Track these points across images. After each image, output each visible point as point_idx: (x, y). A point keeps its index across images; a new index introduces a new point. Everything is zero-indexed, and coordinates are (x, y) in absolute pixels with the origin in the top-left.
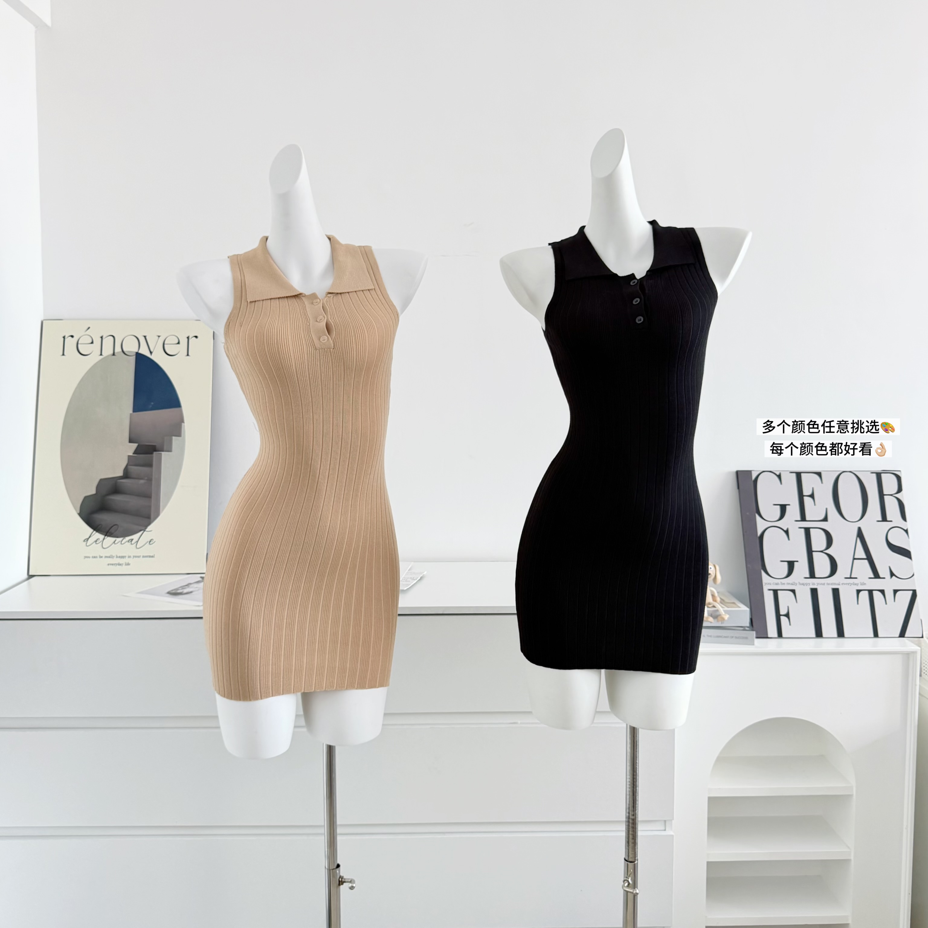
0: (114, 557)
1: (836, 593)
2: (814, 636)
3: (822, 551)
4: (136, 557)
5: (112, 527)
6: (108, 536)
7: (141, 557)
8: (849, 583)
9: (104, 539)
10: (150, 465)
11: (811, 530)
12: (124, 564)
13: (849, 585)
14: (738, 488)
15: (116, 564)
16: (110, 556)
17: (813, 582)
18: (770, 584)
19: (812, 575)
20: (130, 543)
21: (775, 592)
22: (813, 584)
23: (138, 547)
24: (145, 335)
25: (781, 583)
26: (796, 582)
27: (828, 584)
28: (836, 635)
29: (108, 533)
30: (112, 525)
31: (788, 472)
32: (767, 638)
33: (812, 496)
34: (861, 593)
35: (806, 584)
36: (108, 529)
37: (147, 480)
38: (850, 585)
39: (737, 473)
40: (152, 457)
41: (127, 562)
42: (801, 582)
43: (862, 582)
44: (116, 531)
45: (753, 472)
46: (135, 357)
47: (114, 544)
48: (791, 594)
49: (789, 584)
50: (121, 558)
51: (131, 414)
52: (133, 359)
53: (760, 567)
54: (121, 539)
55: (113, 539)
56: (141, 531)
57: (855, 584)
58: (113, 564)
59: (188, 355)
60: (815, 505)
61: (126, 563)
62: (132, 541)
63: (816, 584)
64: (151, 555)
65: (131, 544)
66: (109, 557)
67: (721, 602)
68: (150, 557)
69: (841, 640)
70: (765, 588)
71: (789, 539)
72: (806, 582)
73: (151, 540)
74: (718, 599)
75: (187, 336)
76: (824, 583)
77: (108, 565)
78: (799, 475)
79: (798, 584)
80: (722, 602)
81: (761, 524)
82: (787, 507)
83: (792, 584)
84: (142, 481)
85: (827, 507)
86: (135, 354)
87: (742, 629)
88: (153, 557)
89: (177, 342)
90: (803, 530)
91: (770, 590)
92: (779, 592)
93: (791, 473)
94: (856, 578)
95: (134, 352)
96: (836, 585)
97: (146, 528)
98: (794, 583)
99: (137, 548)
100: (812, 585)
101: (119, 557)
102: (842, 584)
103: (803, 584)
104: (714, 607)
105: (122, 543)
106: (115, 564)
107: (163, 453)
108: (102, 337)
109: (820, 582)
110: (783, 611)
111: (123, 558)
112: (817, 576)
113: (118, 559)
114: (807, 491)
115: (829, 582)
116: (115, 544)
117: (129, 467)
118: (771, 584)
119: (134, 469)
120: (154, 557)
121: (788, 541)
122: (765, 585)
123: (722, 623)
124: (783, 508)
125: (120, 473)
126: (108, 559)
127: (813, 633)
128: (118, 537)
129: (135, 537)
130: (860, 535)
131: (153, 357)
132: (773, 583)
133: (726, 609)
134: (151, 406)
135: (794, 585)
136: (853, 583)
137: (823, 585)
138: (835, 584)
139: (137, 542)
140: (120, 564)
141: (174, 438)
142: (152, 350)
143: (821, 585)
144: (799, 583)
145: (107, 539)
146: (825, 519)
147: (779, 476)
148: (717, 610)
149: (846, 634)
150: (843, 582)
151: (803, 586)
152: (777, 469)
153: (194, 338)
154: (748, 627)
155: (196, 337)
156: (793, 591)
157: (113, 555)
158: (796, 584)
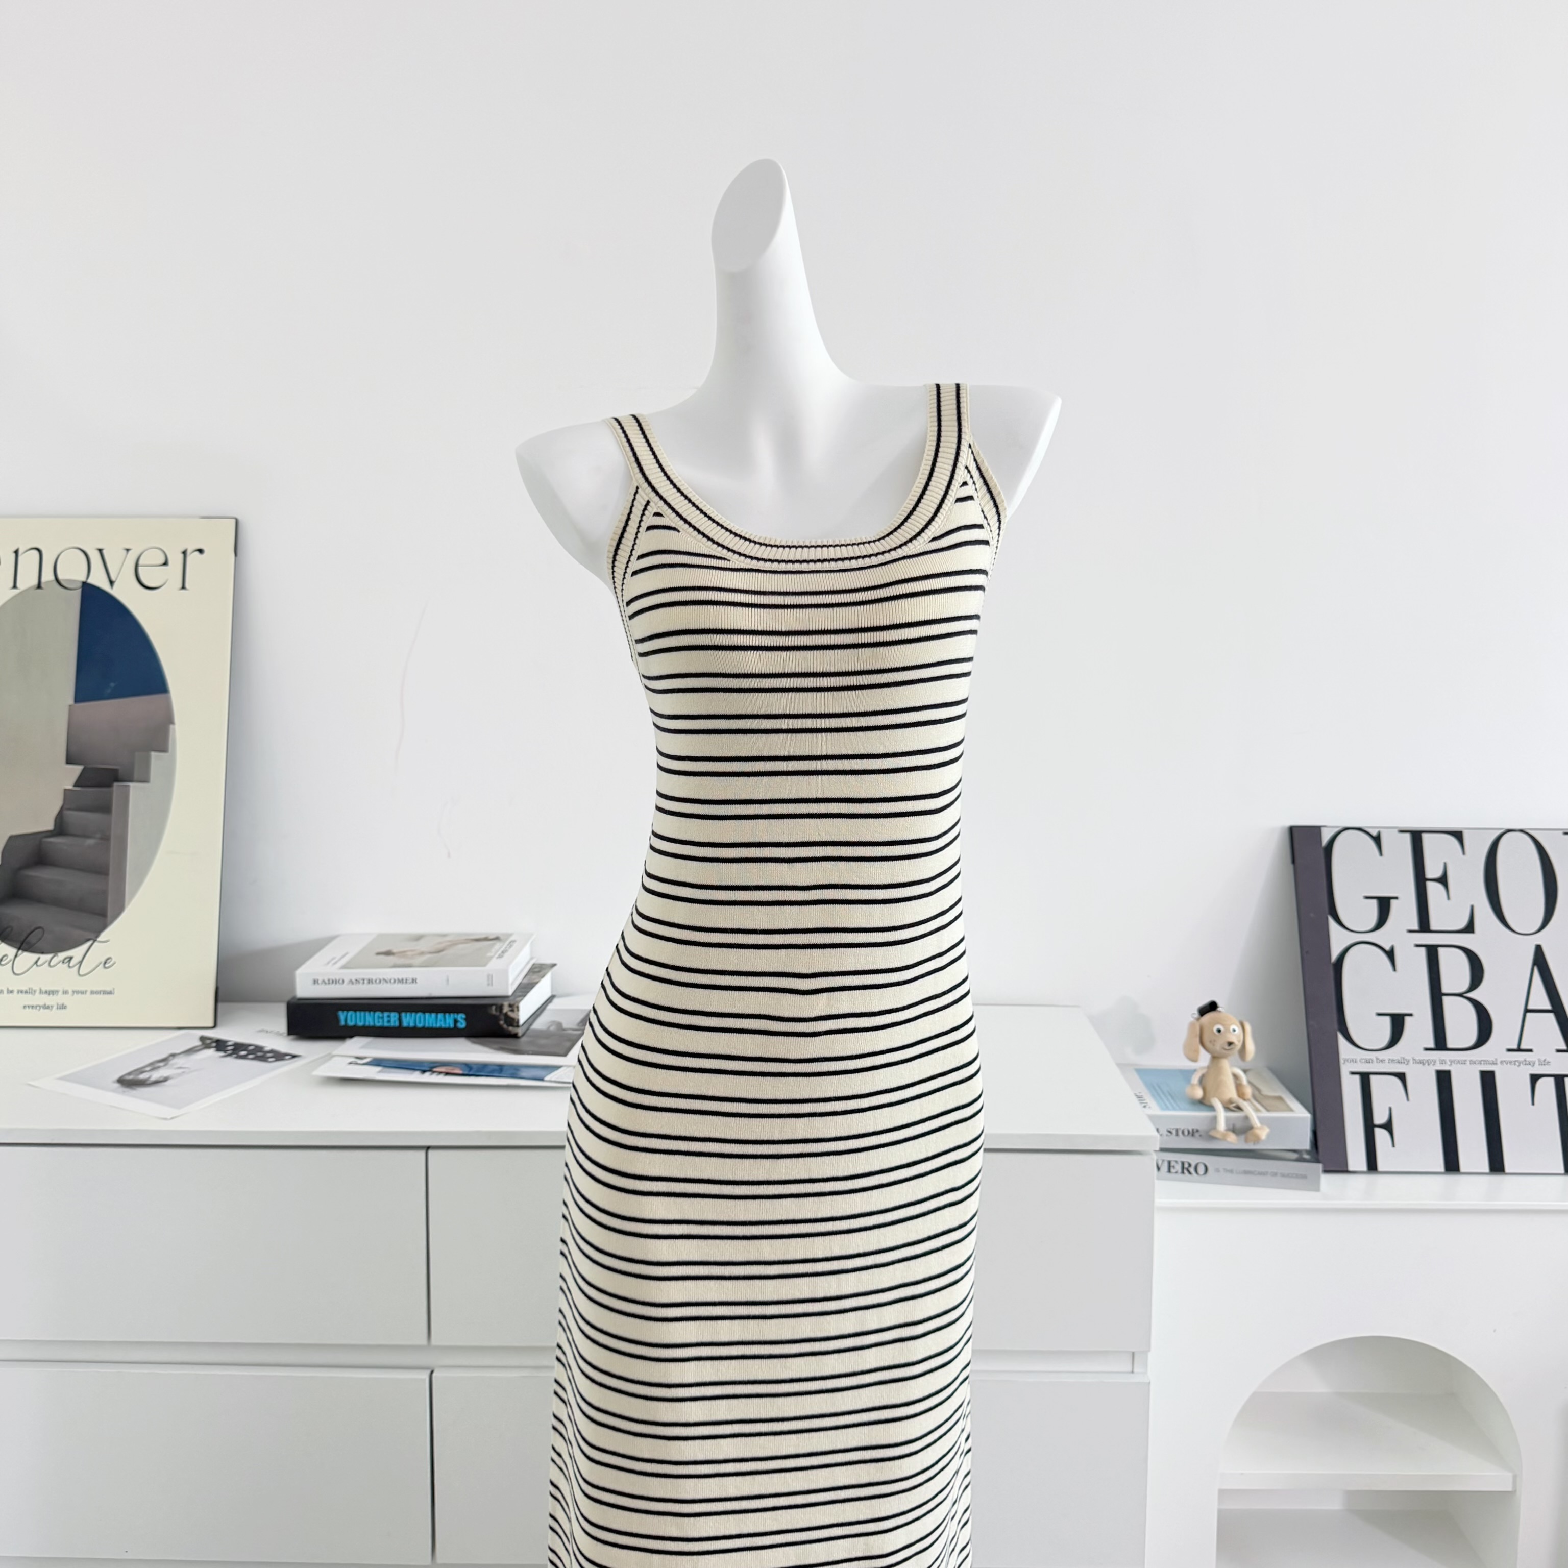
0: (35, 991)
1: (1488, 1080)
2: (1442, 1169)
3: (1460, 995)
4: (78, 992)
5: (31, 932)
6: (25, 950)
7: (88, 993)
8: (1515, 1061)
9: (16, 956)
10: (106, 809)
11: (1440, 950)
12: (55, 1007)
13: (1515, 1064)
14: (1294, 861)
15: (40, 1007)
16: (28, 992)
17: (1443, 1058)
18: (1354, 1061)
19: (1440, 1043)
20: (67, 964)
21: (1365, 1079)
22: (1443, 1062)
23: (81, 973)
24: (100, 547)
25: (1377, 1059)
26: (1406, 1058)
27: (1473, 1062)
28: (1486, 1169)
29: (24, 945)
30: (32, 928)
31: (1396, 830)
32: (1346, 1171)
33: (1443, 880)
34: (1541, 1083)
35: (1429, 1062)
36: (23, 938)
37: (101, 838)
38: (1519, 1066)
39: (1292, 830)
40: (111, 794)
41: (60, 1002)
42: (1417, 1058)
43: (1543, 1059)
44: (40, 939)
45: (1324, 831)
46: (79, 592)
47: (35, 965)
48: (1397, 1081)
49: (1393, 1061)
50: (49, 994)
51: (70, 706)
52: (76, 596)
53: (1335, 1025)
54: (50, 956)
55: (33, 957)
56: (88, 940)
57: (1527, 1063)
58: (32, 1007)
59: (183, 587)
60: (1449, 898)
61: (58, 1005)
62: (70, 961)
63: (1449, 1063)
64: (108, 989)
65: (69, 967)
66: (26, 992)
67: (1254, 1097)
68: (105, 992)
69: (1497, 1178)
70: (1345, 1069)
71: (1395, 969)
72: (1427, 1058)
73: (108, 959)
74: (1248, 1091)
75: (183, 550)
76: (1466, 1060)
77: (25, 1007)
78: (1416, 837)
79: (1411, 1062)
80: (1258, 1097)
81: (1338, 939)
82: (1393, 902)
83: (1399, 1063)
84: (91, 842)
85: (1472, 903)
86: (80, 585)
87: (1295, 1156)
88: (110, 993)
89: (162, 561)
90: (1423, 950)
91: (1353, 1073)
92: (1372, 1078)
93: (1402, 832)
94: (1531, 1051)
95: (78, 581)
96: (1489, 1064)
97: (97, 936)
98: (1404, 1059)
99: (79, 975)
100: (1440, 1063)
101: (46, 992)
102: (1502, 1062)
103: (1422, 1062)
104: (1239, 1108)
105: (52, 964)
106: (36, 1007)
107: (131, 785)
108: (16, 552)
109: (1459, 1059)
110: (1379, 1117)
111: (53, 995)
112: (1449, 1045)
113: (45, 996)
114: (1432, 870)
115: (1474, 1059)
116: (37, 965)
117: (67, 813)
118: (1356, 1062)
119: (74, 817)
120: (114, 993)
121: (1394, 973)
122: (1344, 1063)
123: (1254, 1144)
124: (1384, 905)
125: (49, 826)
126: (24, 995)
127: (1438, 1161)
128: (43, 953)
129: (77, 953)
130: (1540, 961)
131: (116, 592)
132: (1362, 1059)
133: (1265, 1114)
134: (109, 691)
135: (1404, 1063)
136: (1525, 1060)
137: (1462, 1063)
138: (1486, 1062)
139: (81, 962)
140: (47, 1005)
141: (153, 754)
142: (113, 578)
143: (1458, 1064)
144: (1414, 1059)
145: (22, 955)
146: (1469, 928)
147: (1377, 840)
148: (1247, 1118)
149: (1507, 1170)
150: (1505, 1059)
151: (1421, 1065)
152: (1371, 823)
153: (197, 553)
154: (1307, 1152)
155: (200, 551)
156: (1402, 1077)
157: (34, 988)
158: (1408, 1061)
